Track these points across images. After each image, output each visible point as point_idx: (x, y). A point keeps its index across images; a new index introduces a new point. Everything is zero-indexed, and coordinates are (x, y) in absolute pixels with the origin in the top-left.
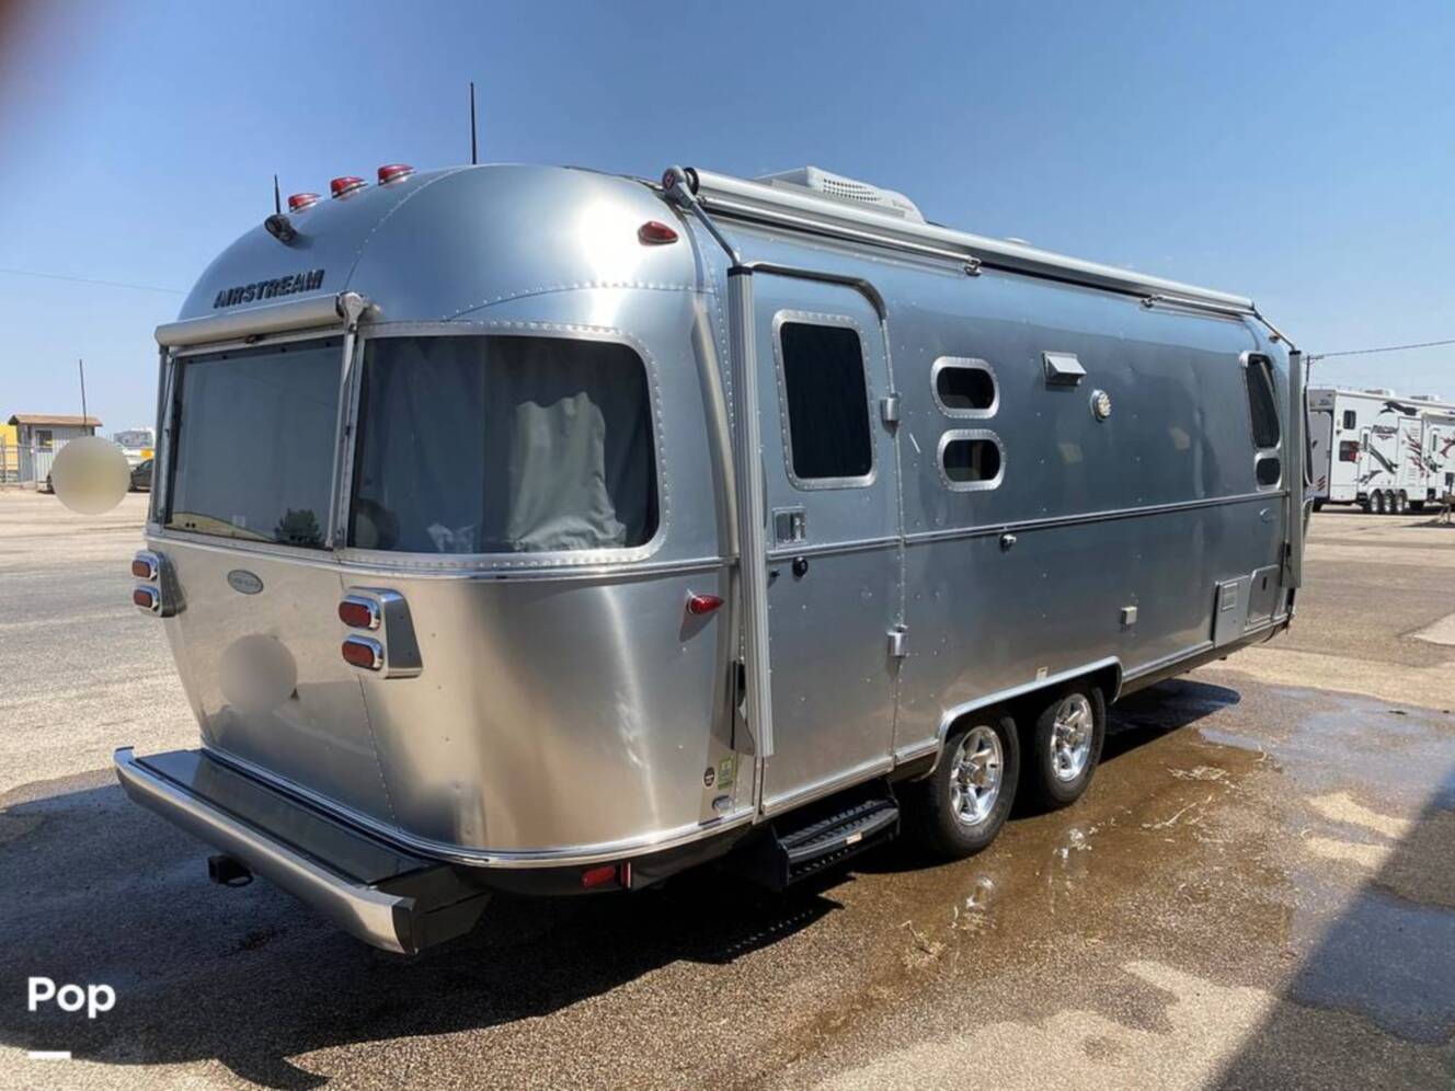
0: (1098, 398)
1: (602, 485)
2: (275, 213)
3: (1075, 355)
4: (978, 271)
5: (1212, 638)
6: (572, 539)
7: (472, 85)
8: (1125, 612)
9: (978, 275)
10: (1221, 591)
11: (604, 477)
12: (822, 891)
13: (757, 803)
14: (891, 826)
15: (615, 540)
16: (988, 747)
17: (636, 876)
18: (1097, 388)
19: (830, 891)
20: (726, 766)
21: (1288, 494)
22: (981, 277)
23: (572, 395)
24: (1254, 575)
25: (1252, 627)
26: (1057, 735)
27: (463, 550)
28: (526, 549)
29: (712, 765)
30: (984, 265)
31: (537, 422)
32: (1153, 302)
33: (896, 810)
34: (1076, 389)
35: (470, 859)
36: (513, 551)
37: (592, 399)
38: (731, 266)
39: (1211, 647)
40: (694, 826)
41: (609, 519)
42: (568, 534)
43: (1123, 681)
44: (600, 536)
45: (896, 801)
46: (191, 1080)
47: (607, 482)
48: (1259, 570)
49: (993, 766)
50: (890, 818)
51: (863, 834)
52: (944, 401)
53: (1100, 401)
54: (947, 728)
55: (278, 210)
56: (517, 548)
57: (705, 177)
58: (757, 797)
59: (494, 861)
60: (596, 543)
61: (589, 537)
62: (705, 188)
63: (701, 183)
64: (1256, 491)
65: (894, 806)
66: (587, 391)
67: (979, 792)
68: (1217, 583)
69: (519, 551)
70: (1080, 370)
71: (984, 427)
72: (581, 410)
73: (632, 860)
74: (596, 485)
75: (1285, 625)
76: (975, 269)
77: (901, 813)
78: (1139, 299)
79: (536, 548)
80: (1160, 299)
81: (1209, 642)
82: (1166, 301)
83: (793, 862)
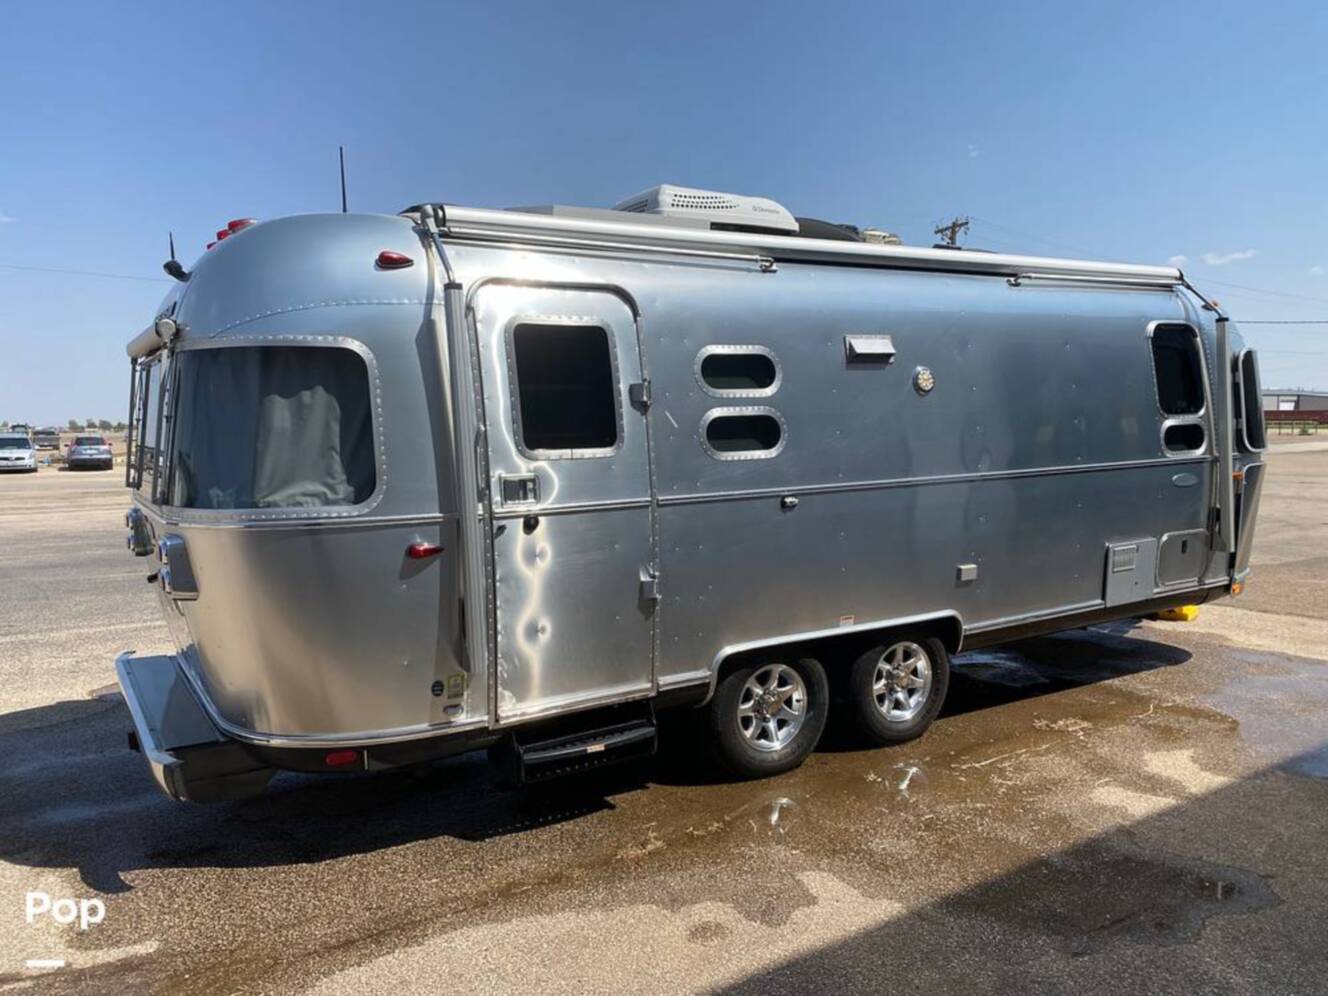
0: (919, 373)
1: (337, 457)
2: (170, 259)
3: (888, 336)
4: (774, 267)
5: (1103, 597)
6: (309, 499)
7: (341, 149)
8: (960, 570)
9: (774, 271)
10: (1111, 554)
11: (338, 449)
12: (608, 795)
13: (493, 712)
14: (646, 742)
15: (344, 499)
16: (791, 684)
17: (371, 762)
18: (921, 365)
19: (617, 797)
20: (456, 680)
21: (1215, 460)
22: (778, 272)
23: (310, 388)
24: (1165, 538)
25: (1167, 589)
26: (887, 679)
27: (227, 507)
28: (269, 505)
29: (439, 678)
30: (778, 260)
31: (280, 411)
32: (1020, 281)
33: (653, 729)
34: (888, 367)
35: (259, 740)
36: (257, 507)
37: (327, 390)
38: (447, 281)
39: (1103, 607)
40: (425, 726)
41: (341, 483)
42: (304, 495)
43: (963, 634)
44: (331, 496)
45: (655, 722)
46: (52, 878)
47: (341, 455)
48: (1172, 533)
49: (798, 701)
50: (644, 734)
51: (606, 746)
52: (707, 382)
53: (920, 376)
54: (720, 661)
55: (173, 256)
56: (261, 505)
57: (451, 212)
58: (492, 707)
59: (275, 742)
60: (327, 502)
61: (323, 497)
62: (452, 221)
63: (448, 217)
64: (1165, 457)
65: (653, 725)
66: (323, 386)
67: (781, 724)
68: (1107, 544)
69: (263, 507)
70: (891, 350)
71: (759, 405)
72: (319, 401)
73: (368, 748)
74: (332, 456)
75: (1227, 589)
76: (771, 265)
77: (658, 731)
78: (1006, 279)
79: (276, 505)
80: (1030, 278)
81: (1099, 601)
82: (1036, 278)
83: (527, 762)
